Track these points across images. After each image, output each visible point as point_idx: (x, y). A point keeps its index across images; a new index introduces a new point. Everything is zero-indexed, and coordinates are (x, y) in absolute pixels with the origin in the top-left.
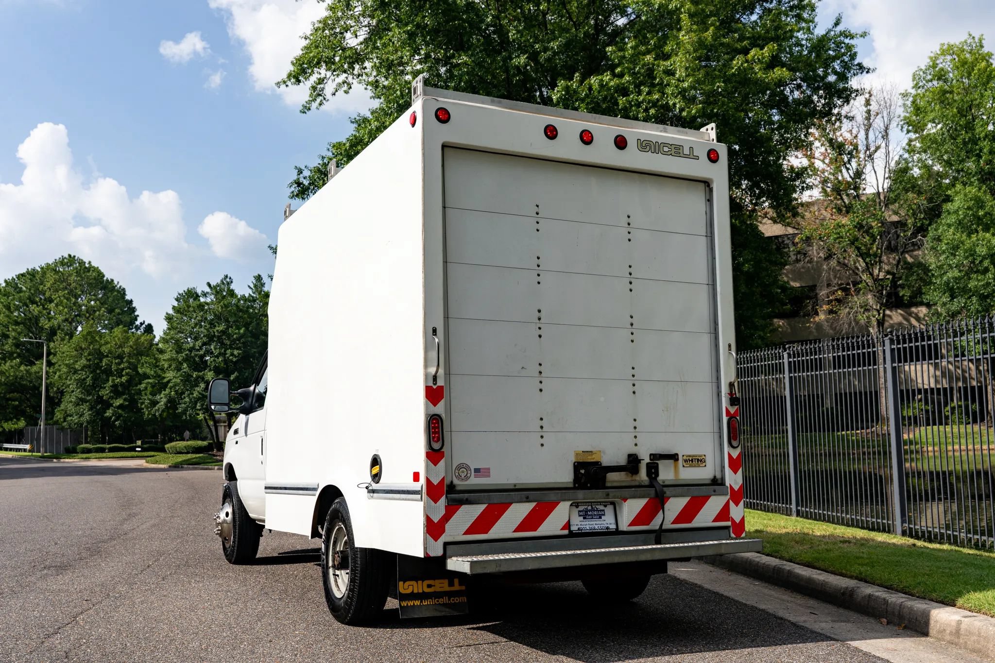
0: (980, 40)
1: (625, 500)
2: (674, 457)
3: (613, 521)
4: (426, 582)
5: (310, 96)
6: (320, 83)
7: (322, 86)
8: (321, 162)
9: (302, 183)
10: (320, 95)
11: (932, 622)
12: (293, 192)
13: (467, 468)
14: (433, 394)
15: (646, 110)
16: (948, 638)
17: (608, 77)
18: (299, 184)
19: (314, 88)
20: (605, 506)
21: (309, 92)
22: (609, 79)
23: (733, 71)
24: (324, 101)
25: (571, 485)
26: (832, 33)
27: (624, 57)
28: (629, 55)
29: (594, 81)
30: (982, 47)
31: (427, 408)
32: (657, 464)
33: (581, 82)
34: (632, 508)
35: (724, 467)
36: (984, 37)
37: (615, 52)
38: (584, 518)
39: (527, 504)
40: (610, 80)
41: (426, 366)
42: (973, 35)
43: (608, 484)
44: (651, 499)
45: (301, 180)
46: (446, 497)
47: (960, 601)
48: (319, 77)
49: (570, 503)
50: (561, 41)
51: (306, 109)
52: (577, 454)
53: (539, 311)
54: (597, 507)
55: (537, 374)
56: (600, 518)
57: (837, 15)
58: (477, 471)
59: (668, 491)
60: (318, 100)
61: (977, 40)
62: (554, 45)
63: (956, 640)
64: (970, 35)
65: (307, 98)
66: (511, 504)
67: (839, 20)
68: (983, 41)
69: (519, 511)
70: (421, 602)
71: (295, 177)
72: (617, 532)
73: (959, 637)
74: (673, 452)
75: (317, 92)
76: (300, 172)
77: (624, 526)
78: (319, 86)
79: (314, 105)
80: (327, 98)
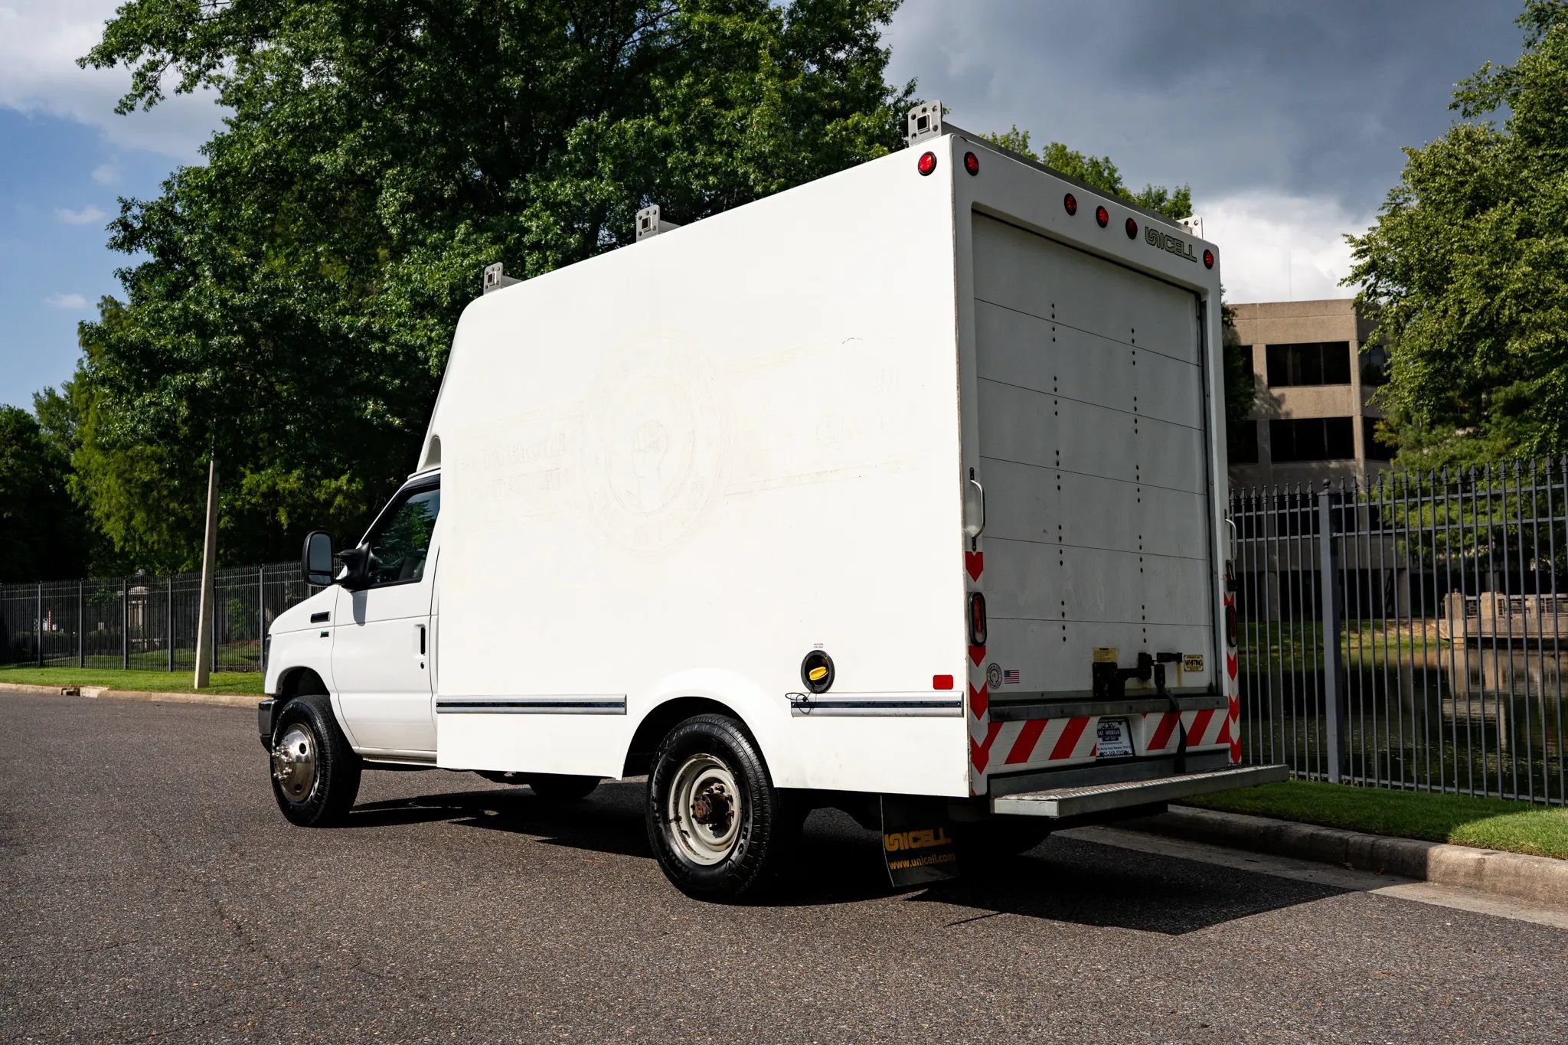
0: (1025, 138)
1: (1145, 715)
2: (1177, 657)
3: (1129, 744)
4: (912, 834)
5: (134, 87)
6: (153, 70)
7: (155, 74)
8: (164, 196)
9: (131, 226)
10: (151, 88)
11: (1432, 864)
12: (114, 238)
13: (998, 669)
14: (974, 564)
15: (704, 177)
16: (1462, 880)
17: (650, 123)
18: (126, 226)
19: (140, 75)
20: (1120, 723)
21: (131, 82)
22: (652, 126)
23: (827, 138)
24: (157, 100)
25: (1091, 695)
26: (903, 104)
27: (674, 97)
28: (682, 95)
29: (629, 126)
30: (1026, 147)
31: (967, 584)
32: (1163, 666)
33: (609, 124)
34: (1148, 726)
35: (1221, 672)
36: (1029, 134)
37: (662, 88)
38: (1104, 740)
39: (1061, 720)
40: (654, 127)
41: (965, 523)
42: (1018, 130)
43: (1127, 694)
44: (1166, 712)
45: (130, 220)
46: (989, 712)
47: (1453, 836)
48: (152, 58)
49: (1099, 718)
50: (576, 62)
51: (125, 107)
52: (1095, 653)
53: (1058, 453)
54: (1113, 724)
55: (1057, 541)
56: (1117, 739)
57: (910, 80)
58: (1007, 673)
59: (1182, 703)
60: (147, 96)
61: (1020, 138)
62: (570, 66)
63: (1477, 883)
64: (1015, 130)
65: (129, 91)
66: (1046, 720)
67: (911, 87)
68: (1028, 140)
69: (1054, 730)
70: (910, 863)
71: (119, 215)
72: (1135, 759)
73: (1481, 879)
74: (1175, 652)
75: (146, 85)
76: (127, 207)
77: (1142, 750)
78: (150, 74)
79: (141, 103)
80: (162, 93)
